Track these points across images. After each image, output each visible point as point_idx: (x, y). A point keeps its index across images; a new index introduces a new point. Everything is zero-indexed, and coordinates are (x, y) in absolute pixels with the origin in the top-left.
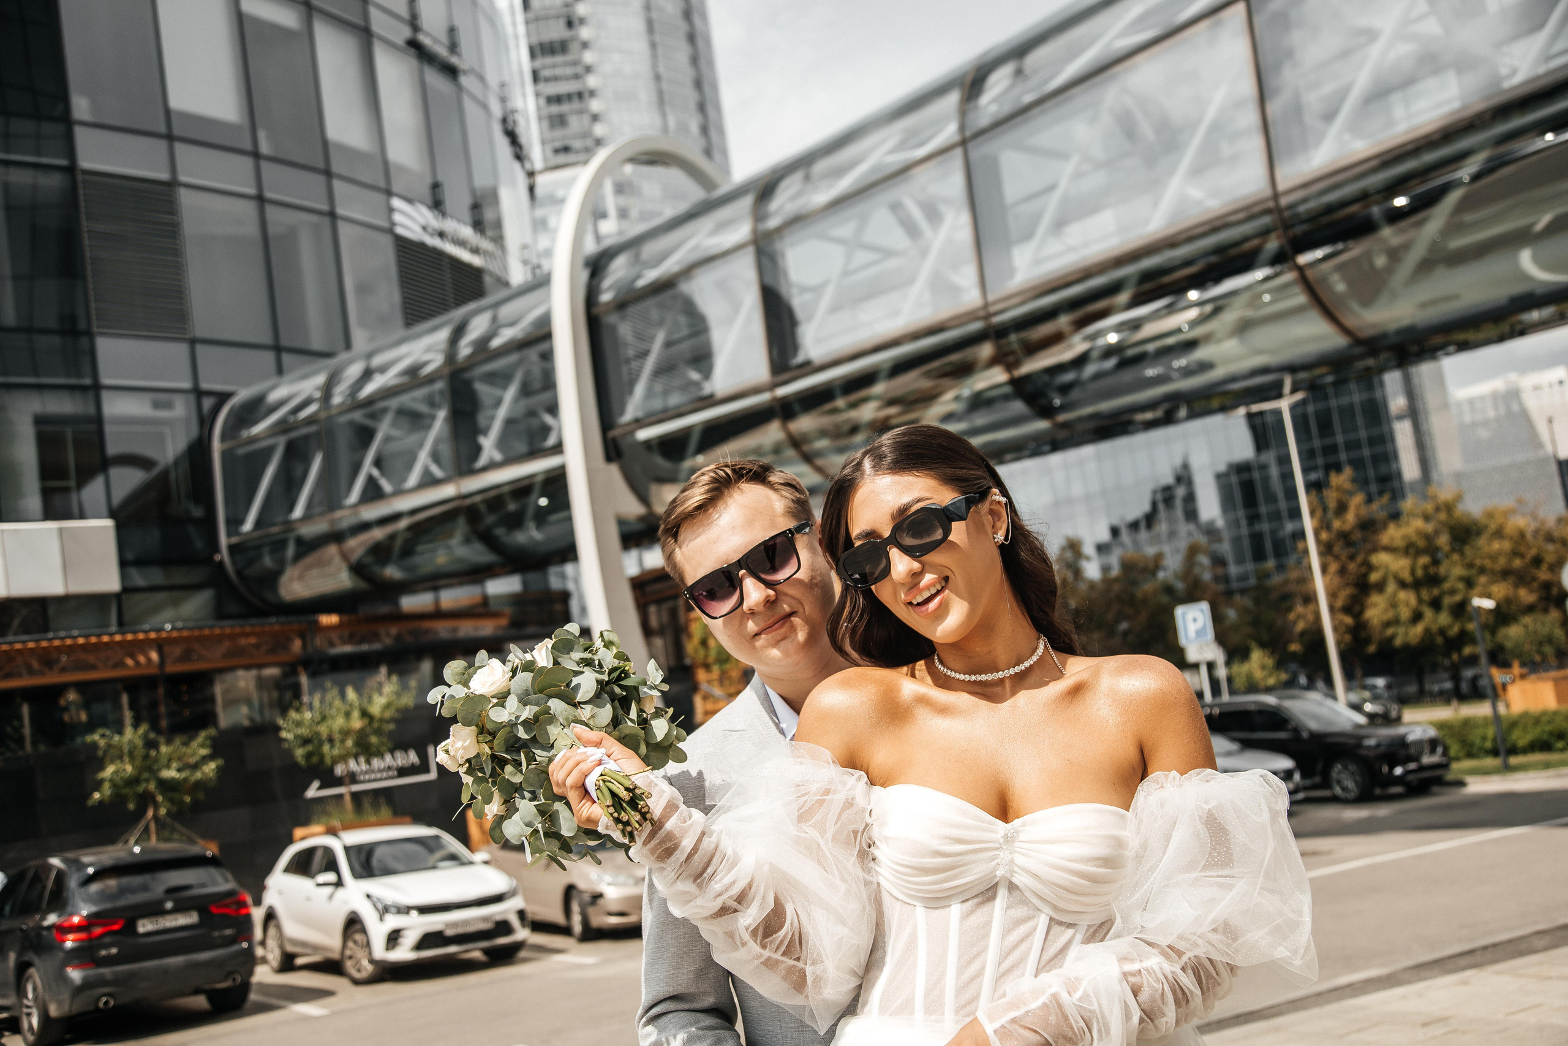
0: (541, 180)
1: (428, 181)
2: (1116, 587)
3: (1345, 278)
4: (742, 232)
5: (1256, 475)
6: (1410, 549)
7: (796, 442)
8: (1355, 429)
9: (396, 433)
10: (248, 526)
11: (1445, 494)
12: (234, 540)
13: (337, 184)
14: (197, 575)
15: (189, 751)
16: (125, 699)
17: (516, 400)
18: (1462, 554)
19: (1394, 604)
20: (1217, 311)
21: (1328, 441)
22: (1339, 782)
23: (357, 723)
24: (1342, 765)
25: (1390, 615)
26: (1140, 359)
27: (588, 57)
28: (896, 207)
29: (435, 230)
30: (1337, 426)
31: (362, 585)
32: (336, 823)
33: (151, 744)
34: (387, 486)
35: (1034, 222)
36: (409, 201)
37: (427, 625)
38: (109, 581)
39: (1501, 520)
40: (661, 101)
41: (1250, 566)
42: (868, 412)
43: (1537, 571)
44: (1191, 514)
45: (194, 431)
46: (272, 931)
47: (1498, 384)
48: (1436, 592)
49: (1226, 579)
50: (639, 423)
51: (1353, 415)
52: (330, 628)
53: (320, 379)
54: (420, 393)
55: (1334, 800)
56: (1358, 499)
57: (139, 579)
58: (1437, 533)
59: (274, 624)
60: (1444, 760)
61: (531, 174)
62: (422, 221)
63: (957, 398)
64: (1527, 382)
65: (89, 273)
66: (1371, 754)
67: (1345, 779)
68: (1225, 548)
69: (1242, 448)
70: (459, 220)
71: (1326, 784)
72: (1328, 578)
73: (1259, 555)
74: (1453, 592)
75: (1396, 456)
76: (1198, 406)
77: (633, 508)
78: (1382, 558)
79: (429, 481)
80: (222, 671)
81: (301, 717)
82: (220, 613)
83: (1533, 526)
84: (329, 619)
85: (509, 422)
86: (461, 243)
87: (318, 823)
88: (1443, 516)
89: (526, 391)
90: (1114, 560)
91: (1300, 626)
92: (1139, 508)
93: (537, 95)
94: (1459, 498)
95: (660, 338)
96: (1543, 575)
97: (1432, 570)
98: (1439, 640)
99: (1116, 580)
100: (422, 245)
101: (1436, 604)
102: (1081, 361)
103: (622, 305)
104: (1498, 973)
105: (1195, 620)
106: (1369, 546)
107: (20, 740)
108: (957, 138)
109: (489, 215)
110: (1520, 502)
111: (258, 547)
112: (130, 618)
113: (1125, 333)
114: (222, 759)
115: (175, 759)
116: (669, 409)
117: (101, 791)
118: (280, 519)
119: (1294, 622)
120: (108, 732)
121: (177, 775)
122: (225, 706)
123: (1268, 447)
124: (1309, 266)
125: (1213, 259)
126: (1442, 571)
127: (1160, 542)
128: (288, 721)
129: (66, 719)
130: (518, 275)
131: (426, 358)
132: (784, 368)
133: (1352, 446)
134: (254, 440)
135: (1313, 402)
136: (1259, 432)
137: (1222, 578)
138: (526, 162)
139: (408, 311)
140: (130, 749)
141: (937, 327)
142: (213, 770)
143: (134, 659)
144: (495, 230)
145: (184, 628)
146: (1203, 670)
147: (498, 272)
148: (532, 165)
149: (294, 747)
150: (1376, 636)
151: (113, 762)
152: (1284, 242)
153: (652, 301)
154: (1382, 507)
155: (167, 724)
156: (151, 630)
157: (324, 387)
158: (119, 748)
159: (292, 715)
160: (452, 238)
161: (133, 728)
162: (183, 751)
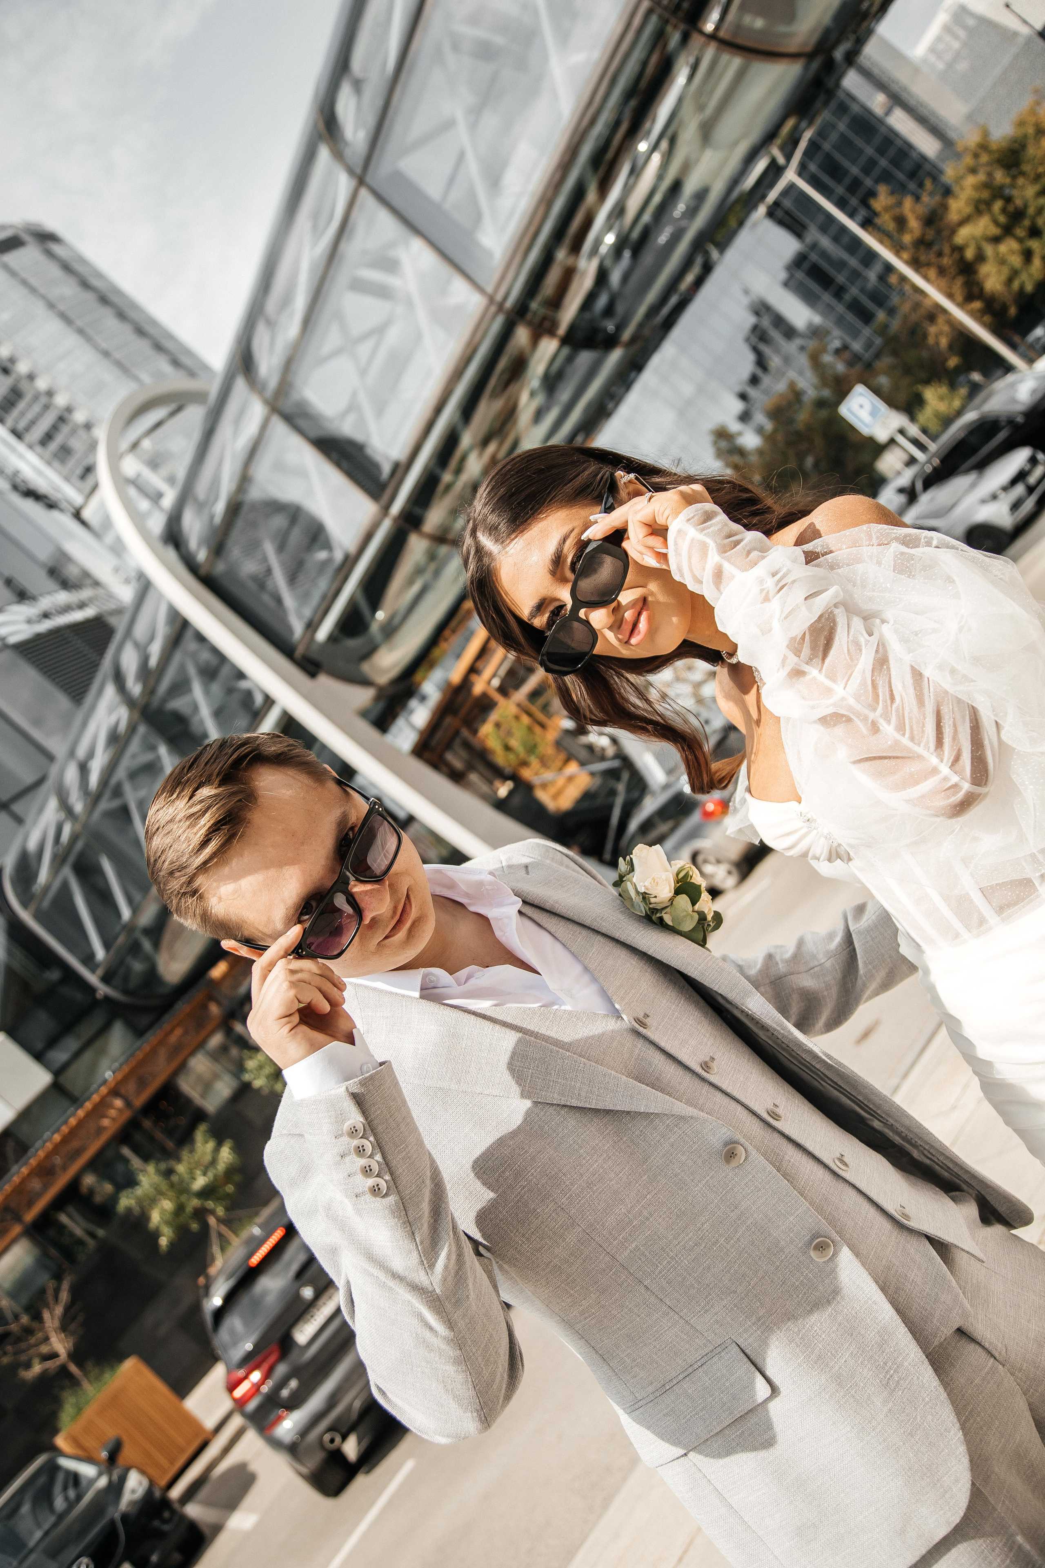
0: (86, 514)
2: (780, 437)
3: (758, 13)
4: (257, 410)
5: (814, 257)
6: (980, 207)
7: (440, 538)
8: (861, 152)
10: (100, 953)
11: (970, 138)
12: (100, 971)
14: (97, 1020)
15: (196, 1157)
16: (126, 1151)
17: (207, 692)
18: (1023, 174)
19: (1002, 261)
20: (673, 141)
21: (847, 181)
25: (1006, 272)
26: (647, 234)
27: (42, 384)
28: (359, 286)
29: (39, 615)
30: (846, 163)
33: (169, 1173)
38: (39, 1078)
39: (1033, 120)
40: (123, 368)
41: (867, 331)
42: (474, 466)
44: (789, 332)
47: (942, 18)
48: (1027, 223)
49: (857, 357)
50: (312, 626)
51: (850, 142)
52: (225, 976)
53: (53, 804)
54: (135, 745)
56: (908, 203)
57: (60, 1056)
58: (990, 175)
59: (183, 1008)
61: (77, 515)
62: (22, 618)
63: (532, 394)
68: (838, 336)
69: (787, 245)
70: (49, 593)
72: (935, 284)
73: (866, 317)
75: (910, 146)
76: (719, 237)
77: (363, 696)
78: (964, 234)
80: (182, 1067)
82: (139, 1033)
84: (219, 970)
86: (66, 609)
88: (984, 158)
89: (209, 675)
90: (760, 418)
91: (944, 342)
92: (746, 364)
93: (30, 447)
94: (986, 133)
95: (269, 548)
97: (1011, 208)
99: (775, 431)
100: (38, 637)
101: (1035, 232)
102: (602, 276)
103: (218, 549)
105: (861, 406)
106: (946, 233)
107: (80, 1242)
108: (353, 183)
109: (72, 572)
110: (1037, 91)
111: (121, 962)
112: (76, 1092)
113: (617, 225)
114: (229, 1140)
115: (195, 1168)
116: (324, 597)
117: (163, 1235)
118: (118, 928)
119: (937, 343)
120: (130, 1190)
121: (206, 1179)
122: (203, 1095)
123: (804, 227)
124: (717, 28)
125: (633, 103)
126: (1019, 202)
127: (783, 374)
128: (251, 1071)
129: (98, 1199)
130: (126, 594)
131: (113, 719)
132: (383, 487)
133: (869, 167)
134: (46, 888)
135: (811, 160)
136: (787, 219)
137: (854, 360)
138: (64, 505)
139: (73, 694)
140: (156, 1189)
141: (469, 351)
142: (230, 1154)
143: (106, 1117)
144: (87, 579)
145: (121, 1065)
146: (900, 439)
147: (112, 606)
148: (70, 504)
149: (272, 1086)
150: (1008, 299)
151: (152, 1209)
152: (682, 26)
153: (240, 524)
154: (931, 194)
155: (170, 1144)
156: (99, 1087)
157: (61, 806)
158: (147, 1196)
159: (251, 1064)
160: (56, 610)
161: (145, 1170)
162: (196, 1159)
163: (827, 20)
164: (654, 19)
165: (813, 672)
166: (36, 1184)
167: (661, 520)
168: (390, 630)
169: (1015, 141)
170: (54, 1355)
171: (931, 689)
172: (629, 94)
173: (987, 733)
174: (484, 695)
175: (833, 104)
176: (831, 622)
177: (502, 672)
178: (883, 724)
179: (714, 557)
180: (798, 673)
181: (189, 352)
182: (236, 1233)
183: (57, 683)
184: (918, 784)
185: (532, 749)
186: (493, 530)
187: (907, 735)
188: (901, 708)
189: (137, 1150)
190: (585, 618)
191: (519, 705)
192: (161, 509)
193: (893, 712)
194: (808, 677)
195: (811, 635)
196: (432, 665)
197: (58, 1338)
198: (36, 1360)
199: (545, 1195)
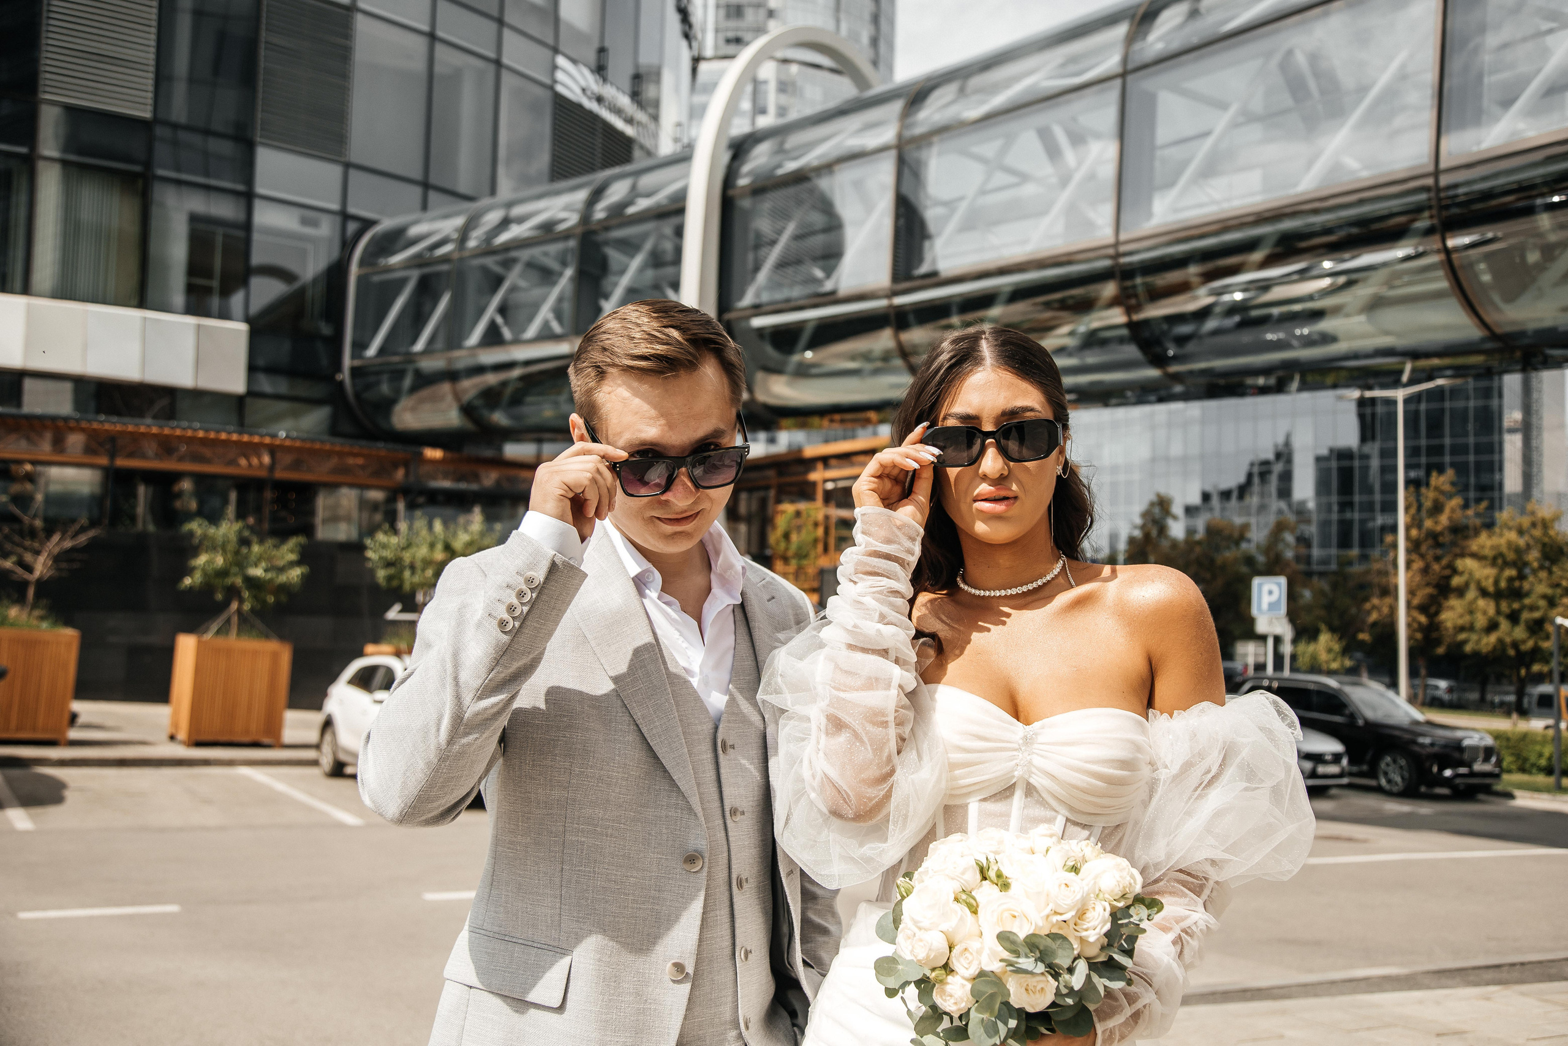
0: (703, 67)
1: (596, 45)
2: (1198, 550)
3: (1492, 270)
4: (887, 135)
5: (1356, 463)
6: (1497, 560)
7: (904, 352)
8: (1466, 434)
9: (522, 283)
10: (371, 351)
11: (1543, 512)
12: (357, 363)
13: (507, 33)
14: (318, 390)
15: (274, 552)
16: (233, 496)
17: (641, 270)
18: (1550, 572)
19: (1471, 611)
20: (1349, 284)
21: (1436, 442)
22: (1386, 774)
23: (439, 555)
24: (1392, 758)
25: (1465, 620)
26: (1263, 321)
28: (1045, 135)
29: (595, 94)
30: (1447, 429)
31: (470, 426)
32: (403, 646)
33: (244, 542)
34: (507, 334)
35: (1183, 165)
36: (574, 61)
38: (237, 384)
41: (1334, 551)
44: (1285, 492)
45: (335, 254)
46: (328, 737)
48: (1516, 606)
49: (1308, 560)
50: (758, 309)
51: (1465, 419)
52: (433, 462)
53: (459, 221)
54: (554, 248)
55: (1379, 790)
56: (1456, 502)
57: (266, 385)
58: (1528, 547)
59: (381, 449)
60: (1497, 770)
61: (696, 60)
62: (583, 83)
63: (1072, 334)
65: (261, 84)
66: (1423, 752)
67: (1393, 771)
68: (1312, 530)
69: (1348, 436)
70: (618, 88)
71: (1373, 774)
72: (1410, 574)
73: (1344, 542)
74: (1533, 608)
75: (1501, 469)
76: (1309, 378)
78: (1468, 564)
79: (545, 335)
80: (332, 486)
81: (388, 540)
82: (334, 431)
84: (434, 454)
86: (618, 111)
87: (390, 643)
88: (1537, 533)
89: (657, 260)
90: (1200, 524)
91: (1374, 616)
92: (1233, 479)
94: (1557, 518)
95: (791, 229)
97: (1517, 584)
98: (1511, 652)
99: (1199, 543)
100: (579, 106)
101: (1514, 618)
102: (1203, 314)
103: (759, 190)
104: (1523, 994)
105: (1270, 593)
106: (1457, 550)
107: (133, 518)
108: (1119, 70)
109: (650, 92)
111: (378, 373)
112: (248, 420)
113: (1252, 293)
114: (308, 568)
115: (264, 559)
116: (788, 300)
117: (192, 578)
118: (403, 349)
119: (1368, 613)
120: (206, 523)
121: (263, 575)
122: (325, 521)
123: (1373, 438)
124: (1457, 249)
125: (1354, 230)
126: (1526, 586)
127: (1249, 514)
128: (375, 542)
129: (178, 504)
130: (666, 147)
131: (562, 215)
132: (909, 277)
133: (1459, 450)
134: (389, 269)
135: (1427, 401)
136: (1369, 419)
137: (1303, 559)
138: (695, 44)
139: (555, 169)
140: (224, 542)
141: (1064, 259)
142: (298, 576)
143: (248, 459)
144: (653, 108)
145: (298, 438)
146: (1270, 643)
147: (648, 143)
148: (700, 49)
149: (377, 567)
150: (1447, 639)
151: (206, 552)
152: (1436, 222)
153: (791, 191)
154: (1478, 515)
155: (267, 527)
156: (266, 435)
157: (461, 229)
158: (213, 539)
159: (381, 537)
160: (609, 104)
161: (231, 523)
162: (273, 553)
163: (1532, 326)
164: (1423, 196)
166: (150, 448)
168: (803, 372)
170: (29, 569)
174: (814, 484)
175: (1483, 384)
181: (891, 46)
182: (239, 632)
183: (555, 150)
185: (801, 555)
189: (241, 503)
191: (827, 518)
196: (803, 426)
197: (45, 561)
198: (14, 558)
199: (571, 755)
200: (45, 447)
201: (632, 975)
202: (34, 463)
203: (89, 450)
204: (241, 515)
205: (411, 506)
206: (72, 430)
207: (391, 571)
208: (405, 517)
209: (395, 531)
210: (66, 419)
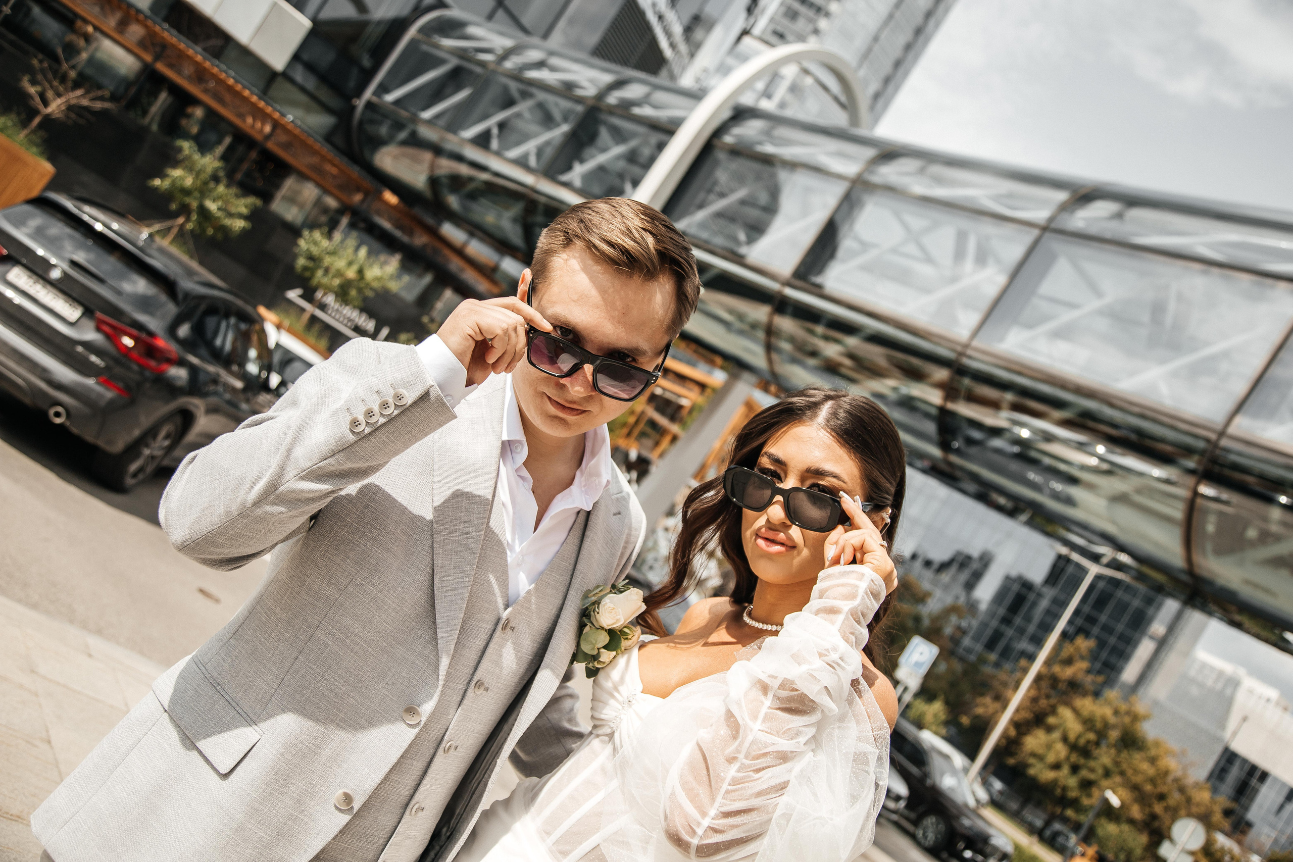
0: (747, 40)
3: (1218, 526)
4: (851, 169)
5: (1032, 597)
6: (1088, 722)
7: (770, 331)
8: (1118, 621)
9: (527, 115)
10: (390, 98)
11: (1141, 707)
12: (375, 99)
14: (335, 102)
15: (233, 200)
16: (227, 140)
17: (619, 157)
18: (1119, 752)
19: (1049, 746)
20: (1108, 473)
21: (1095, 614)
22: (925, 829)
23: (351, 274)
24: (936, 820)
25: (1040, 751)
26: (1034, 463)
28: (961, 237)
29: (660, 12)
30: (1107, 610)
31: (428, 194)
32: (287, 323)
33: (215, 178)
34: (495, 144)
35: (1046, 318)
37: (447, 252)
38: (278, 60)
39: (1161, 753)
40: (866, 55)
41: (979, 647)
42: (832, 351)
43: (1156, 802)
44: (970, 586)
45: (405, 11)
47: (1228, 668)
48: (1082, 761)
49: (958, 643)
51: (1125, 611)
52: (386, 204)
53: (508, 43)
54: (565, 104)
55: (913, 837)
56: (1084, 665)
57: (299, 75)
58: (1114, 727)
59: (355, 172)
61: (745, 32)
63: (895, 389)
64: (1249, 683)
66: (960, 830)
67: (931, 828)
68: (972, 625)
69: (1037, 573)
70: (679, 18)
71: (916, 823)
73: (990, 645)
74: (1092, 770)
75: (1128, 659)
76: (1038, 520)
78: (1066, 713)
79: (521, 163)
80: (303, 177)
81: (321, 240)
82: (329, 137)
83: (1179, 773)
84: (391, 198)
85: (601, 169)
86: (668, 34)
87: (279, 315)
88: (1127, 720)
89: (631, 157)
91: (980, 711)
92: (940, 555)
94: (1146, 717)
95: (741, 193)
96: (1158, 808)
97: (1091, 747)
98: (1058, 791)
100: (641, 14)
101: (1075, 769)
102: (996, 432)
103: (736, 152)
105: (921, 654)
106: (1064, 698)
107: (145, 112)
108: (1043, 222)
109: (698, 34)
110: (1183, 753)
111: (385, 116)
112: (271, 93)
113: (1038, 438)
114: (251, 225)
115: (223, 201)
116: (706, 242)
117: (162, 181)
118: (413, 110)
119: (977, 705)
120: (196, 149)
121: (215, 211)
122: (284, 198)
123: (1054, 584)
124: (1203, 496)
125: (1133, 436)
126: (1097, 752)
127: (936, 585)
128: (311, 236)
129: (184, 122)
130: (687, 81)
131: (585, 84)
132: (806, 279)
133: (1107, 629)
134: (437, 46)
135: (1107, 583)
136: (1058, 571)
137: (955, 641)
138: (752, 20)
139: (600, 48)
140: (201, 170)
141: (922, 333)
142: (239, 227)
143: (254, 120)
144: (694, 47)
145: (300, 127)
146: (900, 689)
147: (676, 70)
148: (753, 25)
149: (301, 255)
150: (1021, 756)
151: (184, 169)
152: (1201, 468)
153: (756, 166)
154: (1094, 682)
155: (239, 176)
156: (279, 111)
157: (507, 50)
158: (194, 163)
159: (317, 235)
160: (666, 25)
161: (215, 159)
162: (231, 200)
164: (1201, 445)
165: (768, 702)
166: (188, 70)
167: (867, 557)
169: (1143, 742)
170: (46, 103)
171: (769, 801)
172: (1140, 432)
173: (739, 851)
175: (1152, 593)
176: (810, 710)
177: (668, 395)
178: (735, 767)
179: (846, 606)
180: (765, 689)
182: (173, 241)
183: (607, 34)
184: (691, 801)
186: (834, 414)
187: (730, 787)
188: (752, 779)
189: (230, 149)
190: (774, 501)
191: (643, 413)
192: (758, 100)
193: (747, 774)
194: (763, 698)
195: (798, 696)
197: (61, 104)
198: (39, 88)
199: (361, 564)
200: (111, 22)
201: (304, 782)
202: (96, 28)
203: (142, 44)
204: (224, 157)
205: (352, 226)
206: (138, 21)
207: (310, 264)
208: (343, 231)
209: (329, 235)
210: (138, 11)
